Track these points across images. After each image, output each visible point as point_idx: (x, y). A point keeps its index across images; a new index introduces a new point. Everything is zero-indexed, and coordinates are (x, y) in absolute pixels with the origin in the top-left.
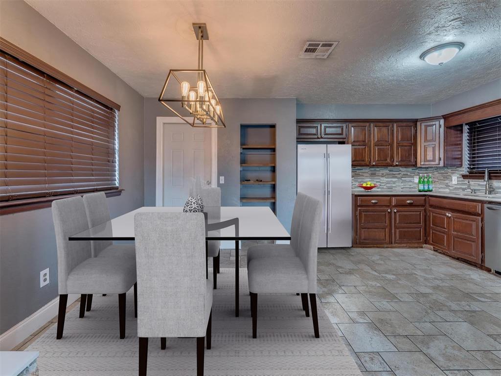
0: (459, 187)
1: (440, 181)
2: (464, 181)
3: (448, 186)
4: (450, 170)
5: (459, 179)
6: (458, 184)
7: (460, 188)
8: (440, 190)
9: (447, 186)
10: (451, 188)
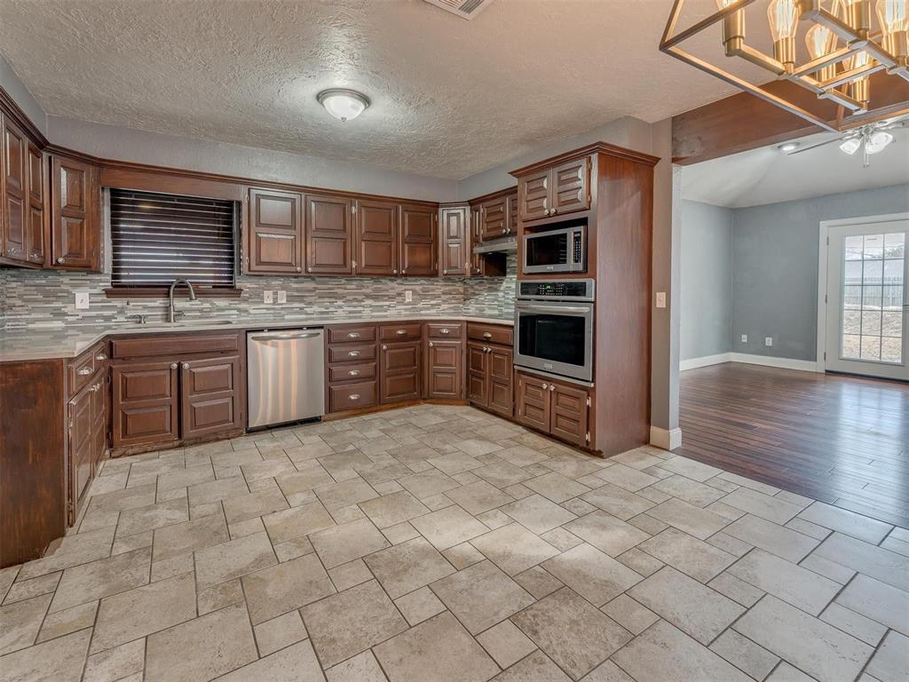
0: (94, 313)
1: (30, 306)
2: (110, 302)
3: (58, 314)
4: (66, 280)
5: (93, 299)
6: (91, 309)
7: (98, 317)
8: (30, 326)
9: (55, 315)
10: (70, 319)
